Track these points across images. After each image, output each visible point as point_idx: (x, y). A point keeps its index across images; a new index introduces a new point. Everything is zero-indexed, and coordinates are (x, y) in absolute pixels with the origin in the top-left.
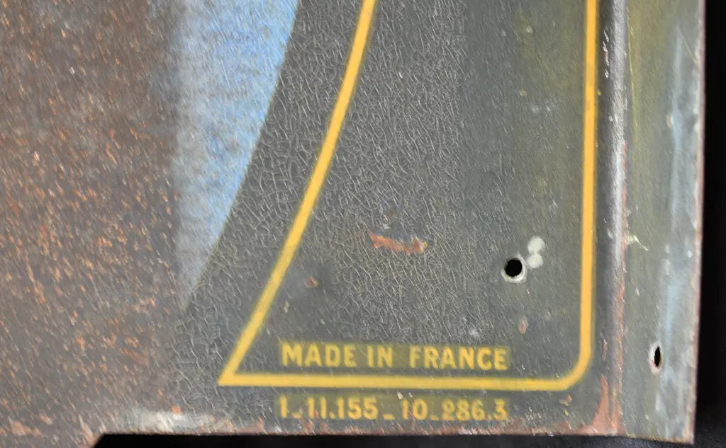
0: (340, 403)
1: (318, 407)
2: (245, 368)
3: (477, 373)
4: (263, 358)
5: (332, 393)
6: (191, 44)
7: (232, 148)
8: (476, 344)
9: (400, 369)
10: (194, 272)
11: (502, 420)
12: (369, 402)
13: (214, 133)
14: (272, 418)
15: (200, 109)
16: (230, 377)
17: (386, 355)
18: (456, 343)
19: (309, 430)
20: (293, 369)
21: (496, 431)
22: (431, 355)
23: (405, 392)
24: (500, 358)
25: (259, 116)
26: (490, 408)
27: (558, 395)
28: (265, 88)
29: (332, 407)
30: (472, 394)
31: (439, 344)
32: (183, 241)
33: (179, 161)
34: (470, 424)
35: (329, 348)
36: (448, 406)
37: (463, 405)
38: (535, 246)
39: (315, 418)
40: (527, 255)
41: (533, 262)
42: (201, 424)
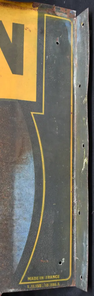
0: (36, 285)
1: (33, 286)
2: (23, 281)
3: (55, 279)
4: (25, 280)
5: (35, 284)
6: (15, 234)
7: (21, 249)
8: (55, 275)
9: (45, 280)
10: (15, 268)
11: (59, 285)
12: (40, 285)
13: (18, 247)
14: (27, 288)
15: (17, 244)
16: (21, 283)
17: (42, 278)
18: (52, 275)
19: (32, 290)
20: (29, 281)
21: (58, 287)
22: (49, 277)
23: (45, 283)
24: (58, 276)
25: (24, 244)
26: (57, 284)
27: (67, 281)
28: (25, 240)
29: (35, 286)
30: (54, 282)
31: (50, 275)
32: (14, 263)
33: (13, 252)
34: (54, 287)
35: (35, 277)
36: (51, 284)
37: (53, 284)
38: (63, 259)
39: (32, 288)
40: (62, 261)
41: (63, 262)
42: (17, 290)
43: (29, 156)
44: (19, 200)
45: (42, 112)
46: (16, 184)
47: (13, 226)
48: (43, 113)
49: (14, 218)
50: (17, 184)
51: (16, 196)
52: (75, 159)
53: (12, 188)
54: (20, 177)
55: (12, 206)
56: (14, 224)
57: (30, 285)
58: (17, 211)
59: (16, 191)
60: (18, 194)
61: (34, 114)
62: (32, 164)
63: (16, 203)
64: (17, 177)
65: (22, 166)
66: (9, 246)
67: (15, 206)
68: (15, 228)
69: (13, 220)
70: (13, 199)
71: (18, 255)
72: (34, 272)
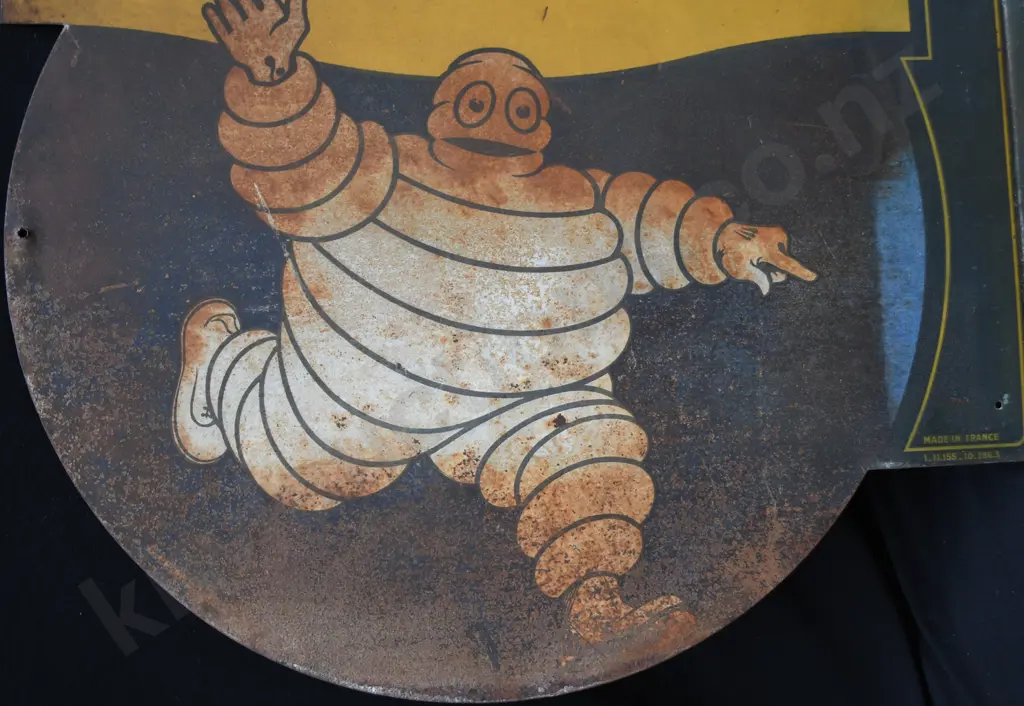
0: (944, 455)
1: (937, 457)
2: (911, 447)
3: (988, 442)
4: (918, 442)
5: (942, 452)
6: (887, 339)
7: (903, 372)
8: (988, 432)
9: (963, 443)
10: (893, 416)
11: (998, 457)
12: (954, 455)
13: (897, 367)
14: (923, 462)
15: (892, 360)
16: (908, 449)
17: (958, 438)
18: (981, 433)
19: (934, 465)
20: (928, 445)
21: (996, 462)
22: (973, 437)
23: (965, 450)
24: (996, 436)
25: (911, 360)
26: (994, 454)
27: (1019, 447)
28: (912, 350)
29: (941, 457)
30: (987, 450)
31: (976, 433)
32: (889, 405)
33: (886, 378)
34: (988, 460)
35: (940, 437)
36: (980, 454)
37: (985, 454)
38: (1006, 396)
39: (936, 461)
40: (1003, 400)
41: (1006, 402)
42: (899, 465)
43: (905, 159)
44: (890, 262)
45: (927, 55)
46: (881, 225)
47: (881, 320)
48: (930, 57)
49: (883, 301)
50: (883, 225)
51: (883, 252)
52: (1017, 158)
53: (872, 234)
54: (888, 209)
55: (875, 276)
56: (884, 316)
57: (930, 454)
58: (889, 287)
59: (883, 242)
60: (888, 248)
61: (908, 62)
62: (914, 177)
63: (884, 267)
64: (881, 208)
65: (891, 183)
66: (876, 364)
67: (883, 276)
68: (886, 324)
69: (880, 306)
70: (876, 258)
71: (897, 392)
72: (935, 424)
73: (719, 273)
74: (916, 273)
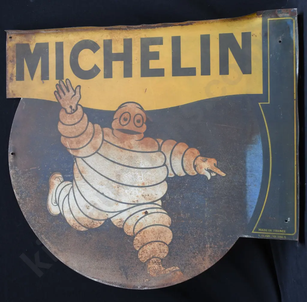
0: (265, 235)
1: (263, 236)
2: (255, 231)
3: (282, 233)
4: (257, 230)
5: (265, 234)
6: (248, 196)
7: (253, 207)
8: (282, 230)
9: (273, 232)
10: (249, 221)
11: (285, 238)
12: (269, 235)
13: (250, 206)
14: (258, 237)
15: (249, 203)
16: (253, 232)
17: (271, 230)
18: (279, 230)
20: (260, 231)
22: (276, 231)
23: (273, 235)
24: (285, 231)
25: (255, 204)
26: (284, 237)
28: (256, 201)
29: (264, 236)
30: (281, 235)
31: (277, 229)
32: (247, 217)
33: (247, 209)
34: (281, 238)
35: (264, 229)
36: (278, 236)
38: (289, 219)
39: (263, 237)
40: (288, 220)
41: (289, 220)
42: (250, 237)
43: (258, 138)
44: (250, 171)
45: (268, 102)
46: (248, 159)
47: (246, 190)
48: (269, 103)
49: (247, 184)
50: (249, 159)
51: (248, 168)
53: (245, 162)
54: (251, 154)
55: (245, 176)
56: (247, 189)
57: (261, 234)
58: (249, 180)
59: (248, 165)
60: (249, 167)
61: (261, 104)
62: (260, 144)
63: (248, 173)
64: (248, 154)
65: (252, 146)
66: (244, 204)
67: (247, 176)
68: (248, 192)
69: (246, 185)
70: (246, 170)
71: (251, 212)
72: (263, 225)
73: (195, 172)
74: (259, 175)
